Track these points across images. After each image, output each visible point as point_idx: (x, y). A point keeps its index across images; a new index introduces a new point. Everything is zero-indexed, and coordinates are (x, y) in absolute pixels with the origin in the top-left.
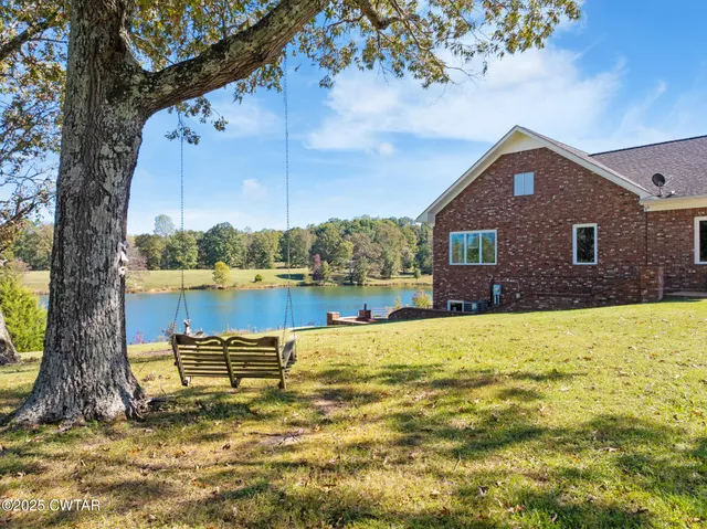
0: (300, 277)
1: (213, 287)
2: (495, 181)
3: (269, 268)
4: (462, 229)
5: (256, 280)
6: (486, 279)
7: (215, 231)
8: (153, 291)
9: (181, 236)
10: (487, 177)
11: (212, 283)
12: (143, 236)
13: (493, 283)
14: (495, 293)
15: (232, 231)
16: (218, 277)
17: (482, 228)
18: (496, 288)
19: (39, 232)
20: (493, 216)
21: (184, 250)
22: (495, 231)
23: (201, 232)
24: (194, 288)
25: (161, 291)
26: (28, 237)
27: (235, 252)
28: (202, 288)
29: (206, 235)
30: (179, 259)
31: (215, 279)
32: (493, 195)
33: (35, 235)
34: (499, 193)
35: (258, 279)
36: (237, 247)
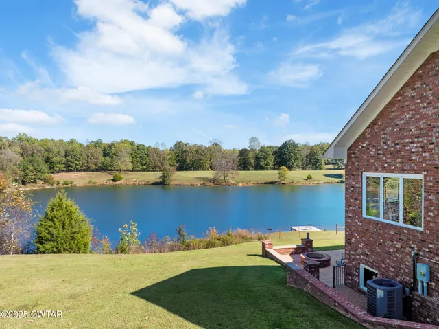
0: (340, 176)
1: (279, 183)
2: (421, 97)
3: (321, 169)
4: (376, 170)
5: (308, 178)
6: (408, 249)
7: (285, 145)
8: (240, 184)
9: (263, 150)
10: (410, 93)
11: (277, 180)
12: (243, 150)
13: (416, 259)
14: (419, 277)
15: (295, 145)
16: (281, 176)
17: (402, 171)
18: (422, 269)
19: (188, 149)
20: (418, 153)
21: (265, 159)
22: (421, 177)
23: (277, 147)
24: (267, 183)
25: (246, 185)
26: (183, 152)
27: (296, 159)
28: (272, 183)
29: (279, 148)
30: (262, 164)
31: (280, 177)
32: (418, 121)
33: (186, 151)
34: (427, 117)
35: (309, 178)
36: (298, 156)
